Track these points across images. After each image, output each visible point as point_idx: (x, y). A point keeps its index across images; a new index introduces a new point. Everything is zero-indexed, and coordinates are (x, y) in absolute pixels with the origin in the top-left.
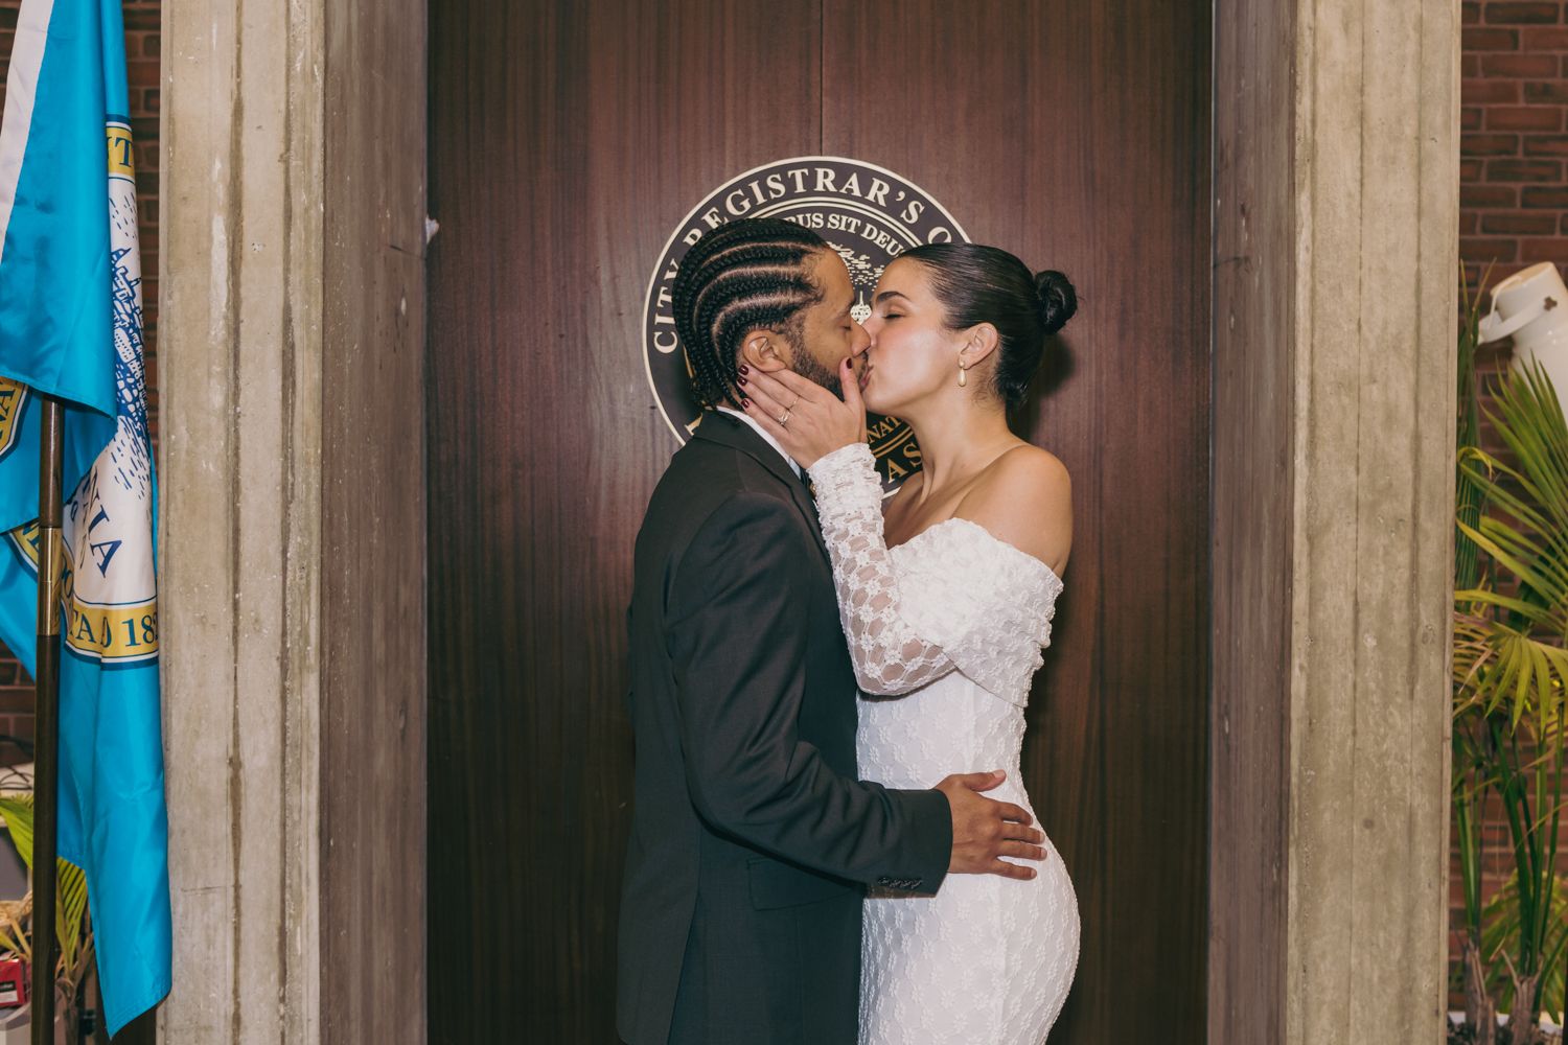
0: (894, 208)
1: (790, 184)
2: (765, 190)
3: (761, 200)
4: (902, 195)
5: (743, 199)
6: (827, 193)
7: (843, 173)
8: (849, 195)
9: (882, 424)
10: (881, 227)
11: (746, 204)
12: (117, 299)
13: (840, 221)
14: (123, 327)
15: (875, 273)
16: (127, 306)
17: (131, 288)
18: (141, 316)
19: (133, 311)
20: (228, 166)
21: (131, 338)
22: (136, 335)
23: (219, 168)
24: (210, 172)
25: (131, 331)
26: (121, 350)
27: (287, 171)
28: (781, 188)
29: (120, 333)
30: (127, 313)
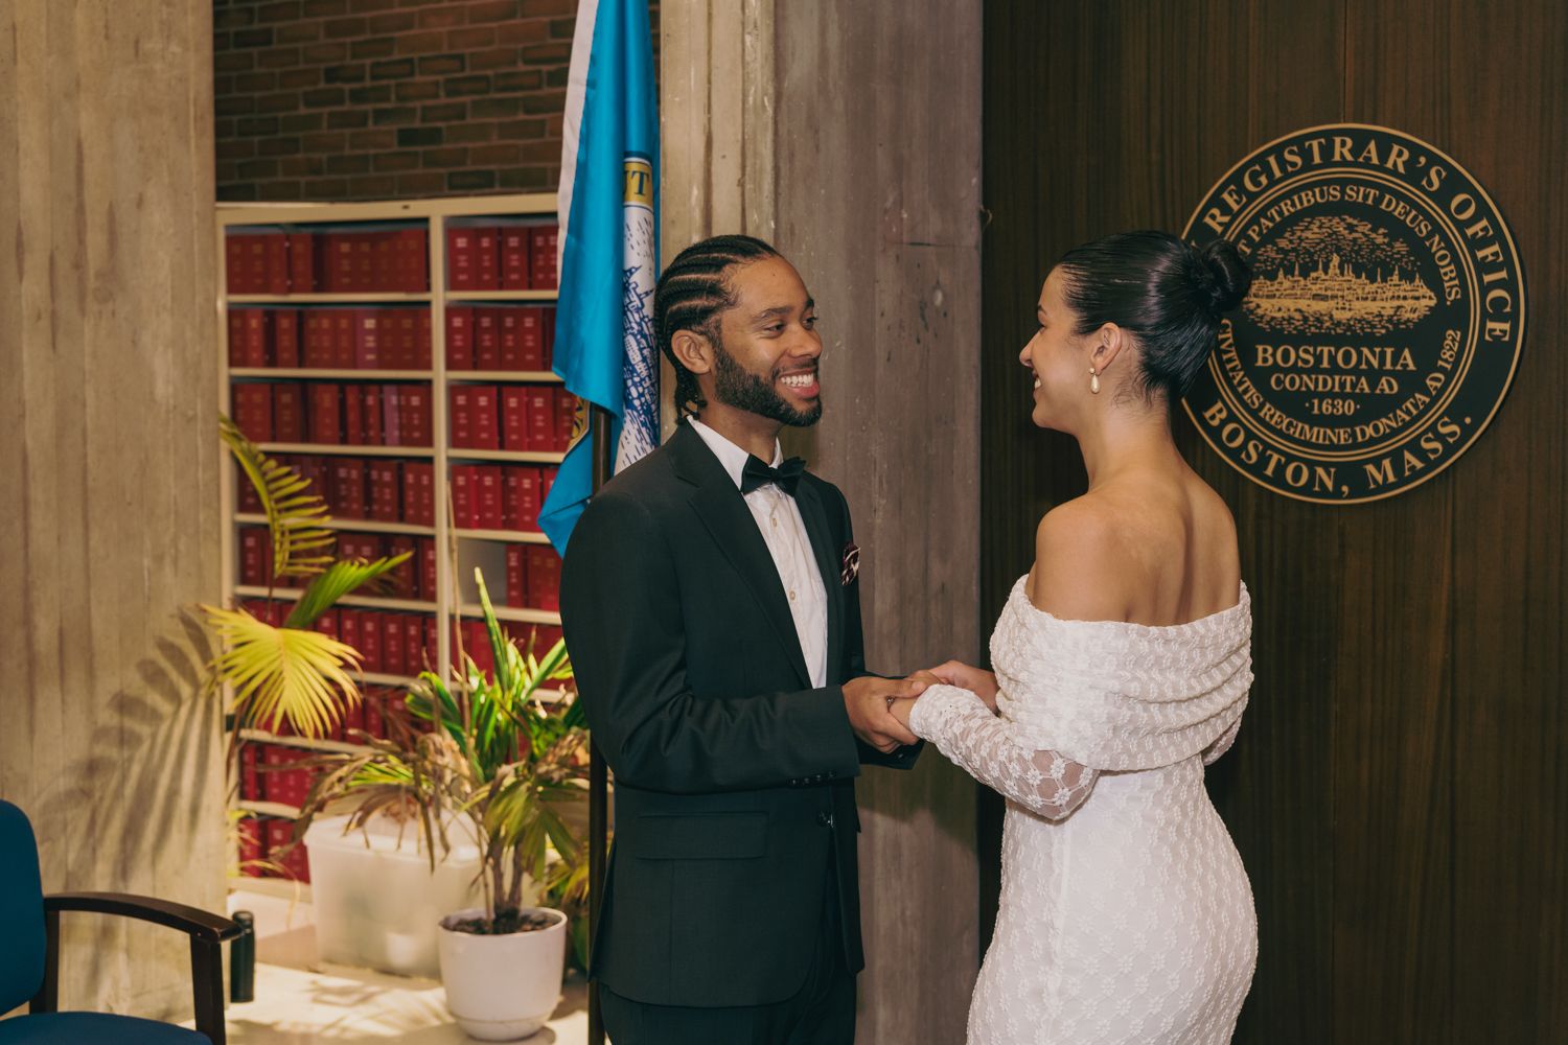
0: (1414, 174)
1: (1306, 155)
2: (1282, 163)
3: (1278, 174)
4: (1423, 160)
5: (1259, 174)
6: (1344, 163)
7: (1360, 140)
8: (1367, 164)
9: (1399, 412)
10: (1400, 197)
11: (1263, 180)
12: (629, 310)
13: (1358, 193)
14: (633, 334)
15: (1393, 247)
16: (636, 316)
17: (641, 300)
18: (649, 324)
19: (642, 319)
20: (702, 192)
21: (639, 343)
22: (643, 341)
23: (696, 193)
24: (690, 198)
25: (639, 337)
26: (630, 353)
27: (743, 194)
28: (1298, 160)
29: (630, 340)
30: (636, 322)
